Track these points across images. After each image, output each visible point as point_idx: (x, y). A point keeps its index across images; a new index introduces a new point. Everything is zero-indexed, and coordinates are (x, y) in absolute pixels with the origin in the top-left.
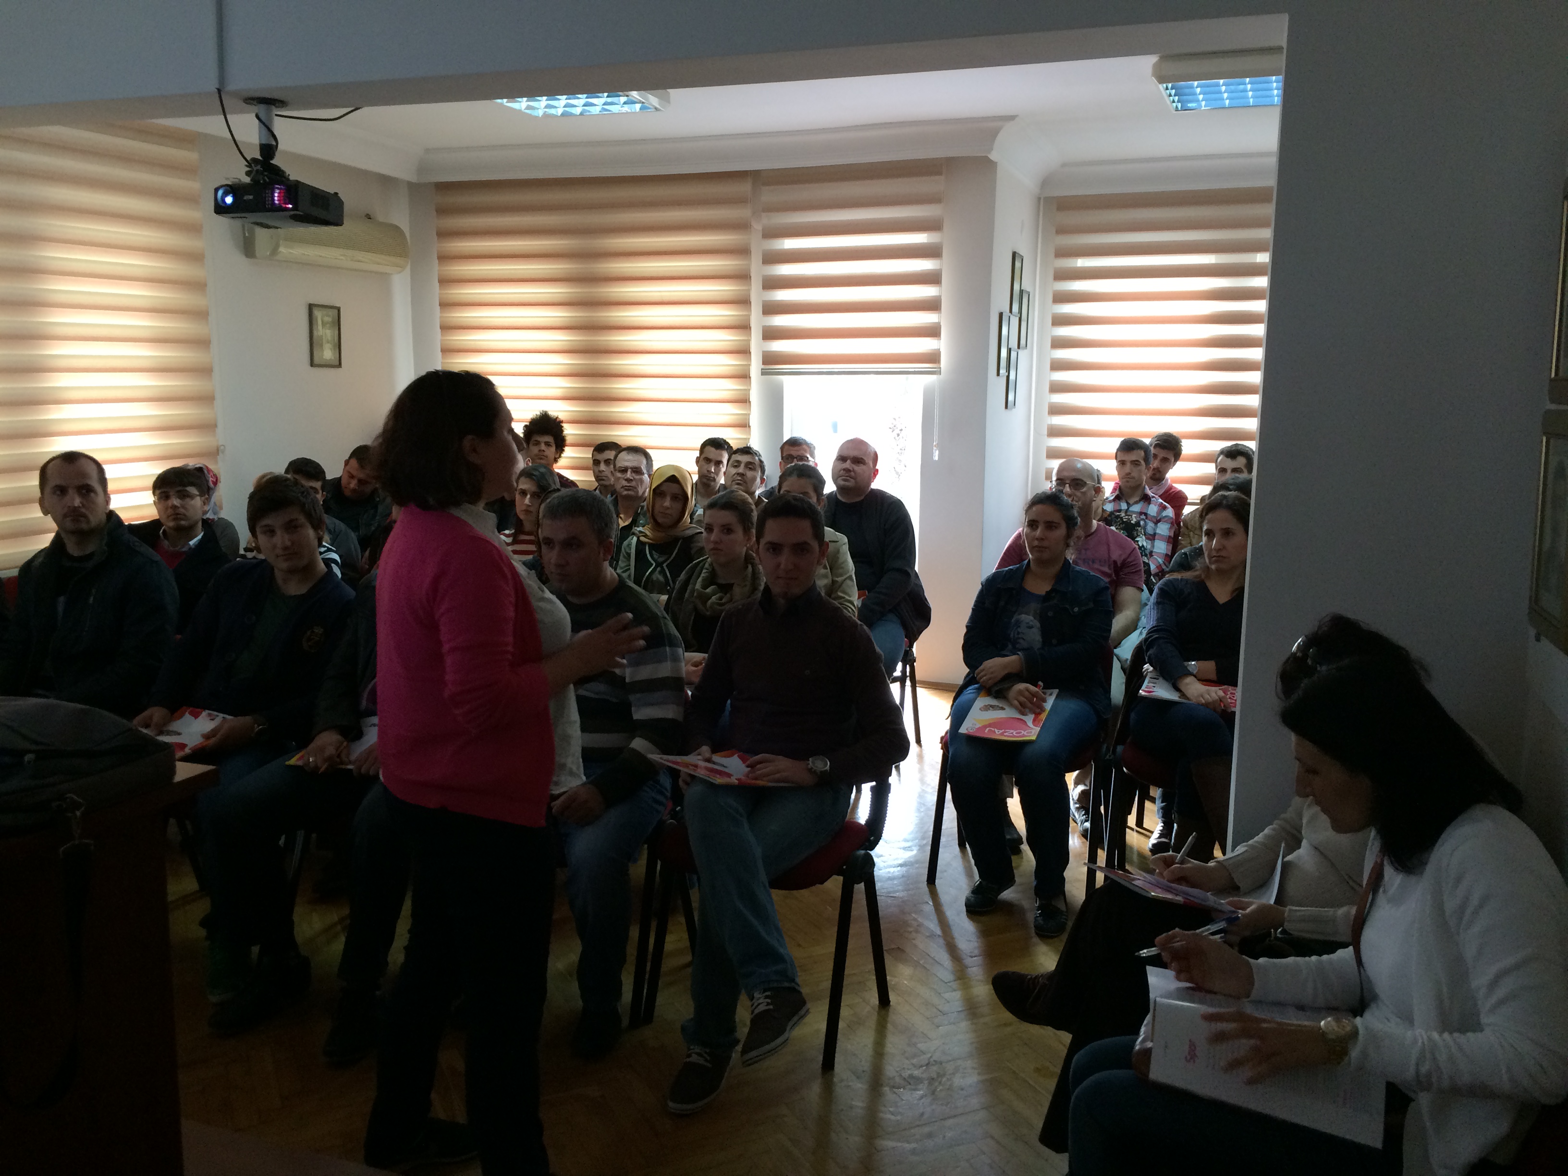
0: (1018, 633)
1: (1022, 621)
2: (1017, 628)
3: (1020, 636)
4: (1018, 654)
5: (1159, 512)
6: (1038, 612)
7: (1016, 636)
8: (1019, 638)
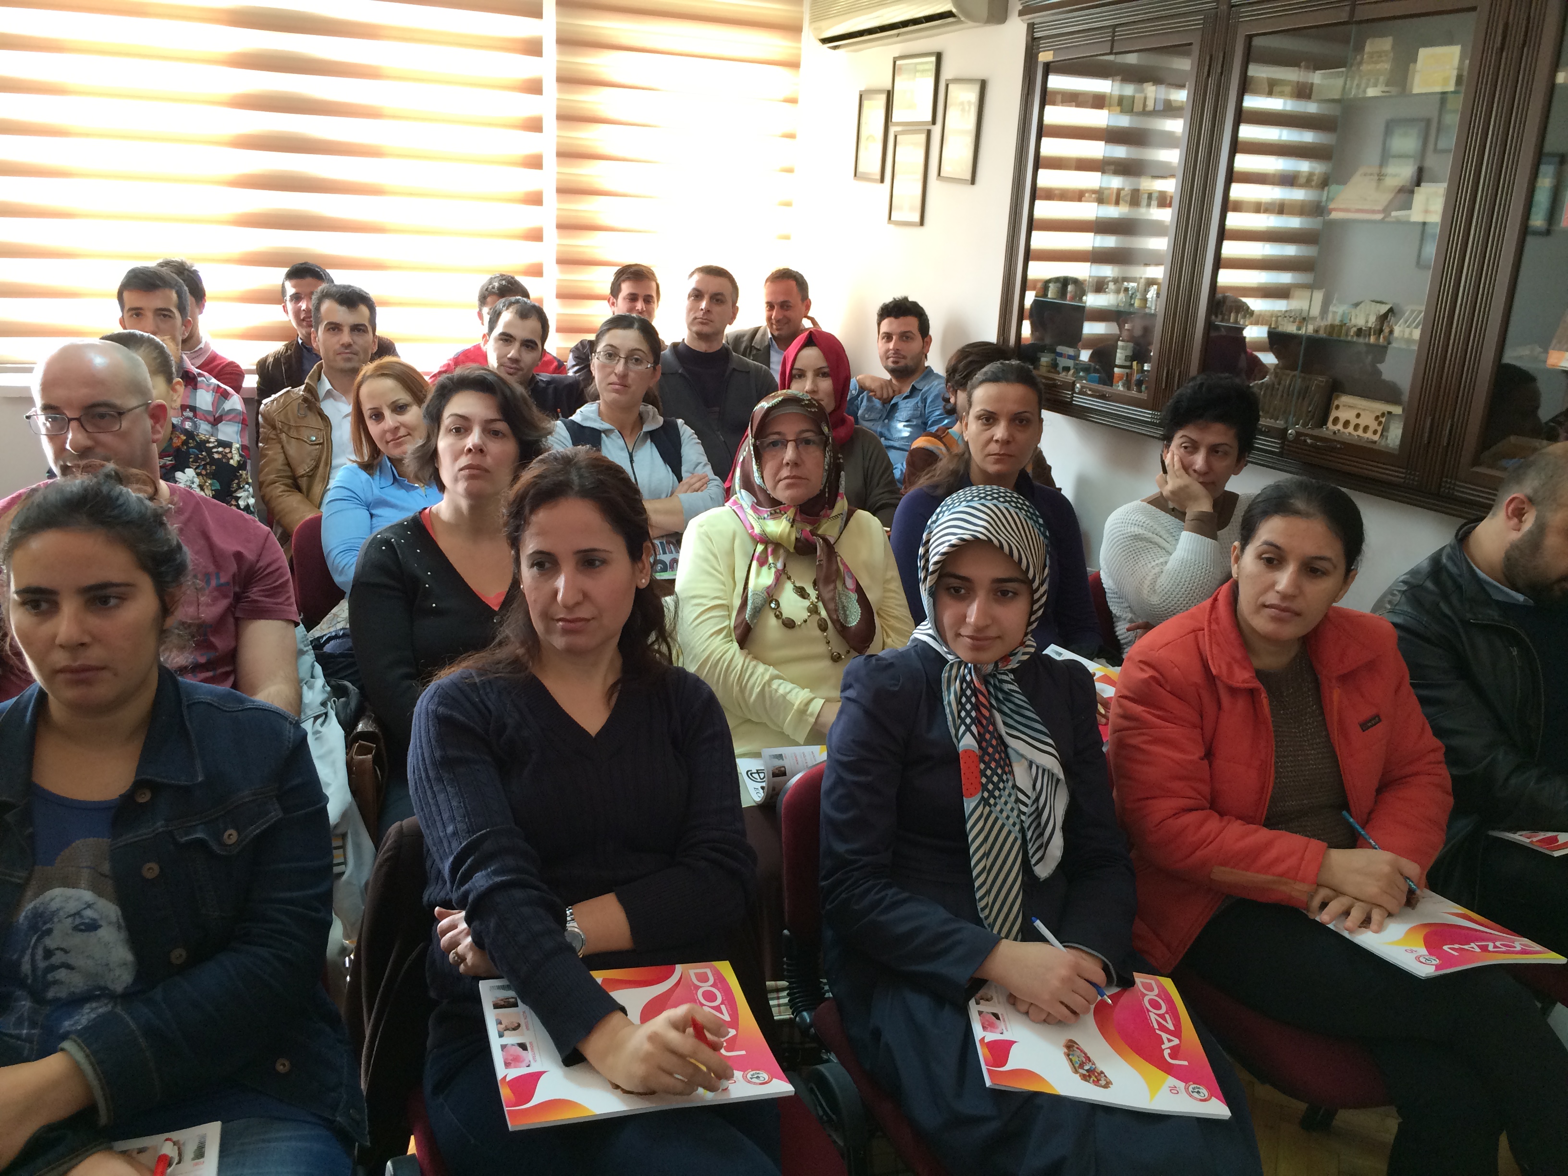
0: (48, 953)
1: (54, 913)
2: (38, 940)
3: (56, 959)
4: (62, 1050)
5: (216, 404)
6: (106, 867)
7: (42, 965)
8: (53, 968)
